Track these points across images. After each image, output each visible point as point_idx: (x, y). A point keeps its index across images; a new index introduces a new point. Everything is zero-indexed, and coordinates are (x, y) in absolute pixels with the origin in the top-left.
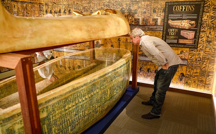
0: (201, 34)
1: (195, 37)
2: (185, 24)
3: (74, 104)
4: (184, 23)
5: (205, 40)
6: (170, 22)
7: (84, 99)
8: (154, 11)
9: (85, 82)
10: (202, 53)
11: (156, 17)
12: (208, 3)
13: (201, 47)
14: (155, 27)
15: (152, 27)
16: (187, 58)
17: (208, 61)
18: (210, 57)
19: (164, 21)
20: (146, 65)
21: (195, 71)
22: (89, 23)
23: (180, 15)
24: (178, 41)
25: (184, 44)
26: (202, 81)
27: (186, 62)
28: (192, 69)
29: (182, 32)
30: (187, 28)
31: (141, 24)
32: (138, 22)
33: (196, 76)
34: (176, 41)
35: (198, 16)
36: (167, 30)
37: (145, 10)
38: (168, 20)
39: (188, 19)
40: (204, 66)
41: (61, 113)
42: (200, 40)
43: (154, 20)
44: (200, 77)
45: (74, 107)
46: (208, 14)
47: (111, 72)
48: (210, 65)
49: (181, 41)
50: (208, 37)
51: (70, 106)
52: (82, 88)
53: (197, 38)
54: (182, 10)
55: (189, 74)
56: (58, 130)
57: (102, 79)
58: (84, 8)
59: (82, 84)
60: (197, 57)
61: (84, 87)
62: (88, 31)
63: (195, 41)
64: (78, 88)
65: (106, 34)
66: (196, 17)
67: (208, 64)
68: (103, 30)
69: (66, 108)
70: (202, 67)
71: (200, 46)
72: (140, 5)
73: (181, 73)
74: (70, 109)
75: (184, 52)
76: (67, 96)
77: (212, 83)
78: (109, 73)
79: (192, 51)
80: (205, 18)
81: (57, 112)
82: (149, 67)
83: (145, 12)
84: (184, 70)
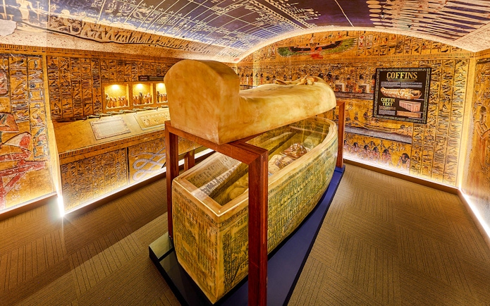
0: (430, 106)
1: (422, 110)
2: (406, 93)
3: (289, 197)
4: (403, 93)
5: (437, 114)
6: (384, 90)
7: (299, 189)
8: (361, 77)
9: (301, 168)
10: (434, 131)
11: (363, 84)
12: (437, 71)
13: (432, 123)
14: (363, 95)
15: (358, 95)
16: (411, 135)
17: (446, 142)
18: (447, 136)
19: (375, 89)
20: (351, 138)
21: (425, 153)
22: (305, 98)
23: (396, 83)
24: (396, 113)
25: (406, 117)
26: (438, 167)
27: (410, 139)
28: (420, 150)
29: (400, 102)
30: (408, 98)
31: (343, 90)
32: (341, 89)
33: (428, 160)
34: (393, 113)
35: (424, 85)
36: (379, 99)
37: (348, 76)
38: (380, 88)
39: (409, 88)
40: (439, 147)
41: (276, 209)
42: (429, 114)
43: (360, 87)
44: (435, 162)
45: (289, 201)
46: (438, 83)
47: (324, 152)
48: (449, 148)
49: (400, 113)
50: (441, 110)
51: (285, 200)
52: (298, 176)
53: (424, 110)
54: (399, 77)
55: (416, 155)
56: (272, 233)
57: (316, 161)
58: (277, 72)
59: (297, 170)
60: (426, 134)
61: (300, 174)
62: (305, 108)
63: (422, 114)
64: (293, 176)
65: (320, 109)
66: (421, 86)
67: (445, 146)
68: (318, 104)
69: (282, 203)
70: (436, 149)
71: (430, 121)
72: (342, 71)
73: (404, 154)
74: (286, 204)
75: (406, 126)
76: (283, 186)
77: (455, 173)
78: (322, 154)
79: (418, 126)
80: (433, 87)
81: (273, 208)
82: (355, 141)
83: (349, 79)
84: (407, 149)
